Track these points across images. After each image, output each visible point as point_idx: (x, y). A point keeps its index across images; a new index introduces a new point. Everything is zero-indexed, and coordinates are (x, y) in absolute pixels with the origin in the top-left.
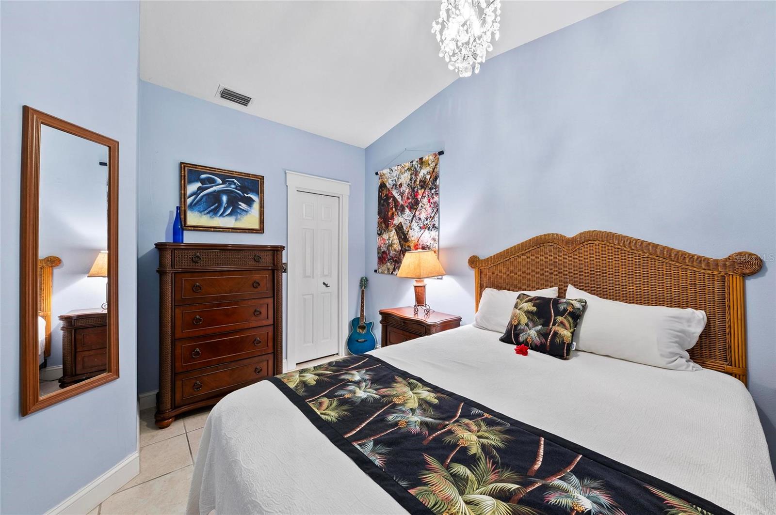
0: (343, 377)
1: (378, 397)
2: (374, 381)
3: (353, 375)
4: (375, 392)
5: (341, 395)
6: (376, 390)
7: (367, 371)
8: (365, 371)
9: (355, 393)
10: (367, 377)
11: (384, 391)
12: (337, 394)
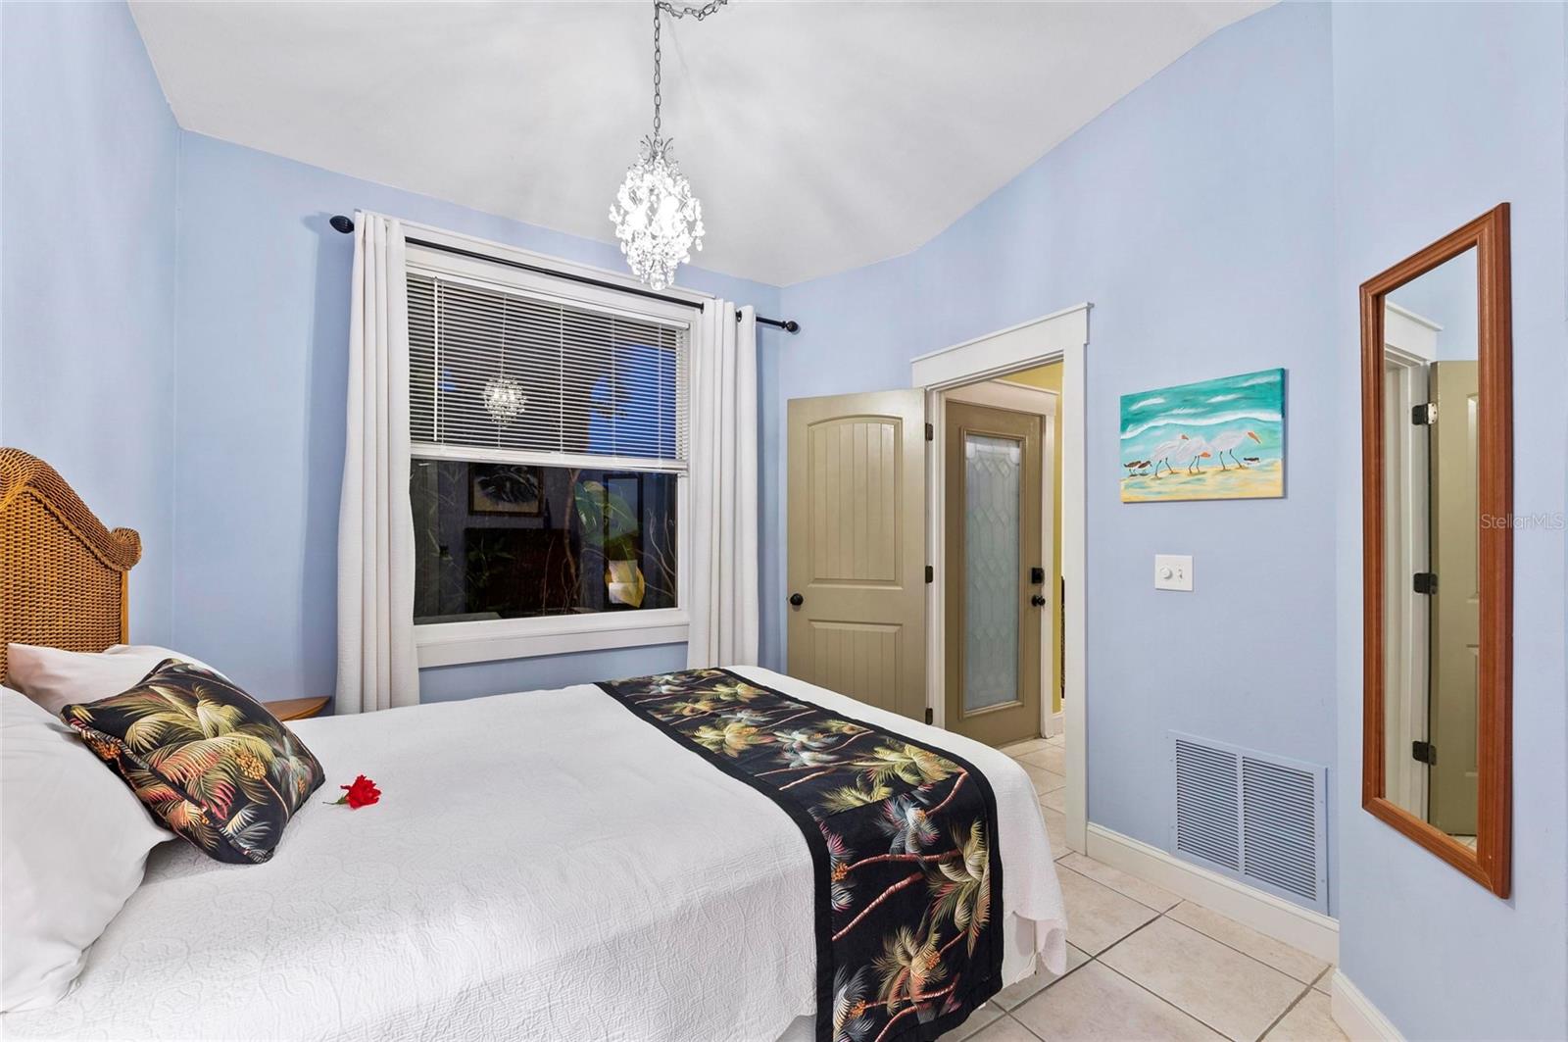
0: (831, 757)
1: (775, 733)
2: (779, 751)
3: (814, 760)
4: (779, 739)
5: (828, 737)
6: (777, 741)
7: (787, 765)
8: (791, 765)
9: (809, 738)
10: (788, 755)
11: (767, 740)
12: (835, 739)
